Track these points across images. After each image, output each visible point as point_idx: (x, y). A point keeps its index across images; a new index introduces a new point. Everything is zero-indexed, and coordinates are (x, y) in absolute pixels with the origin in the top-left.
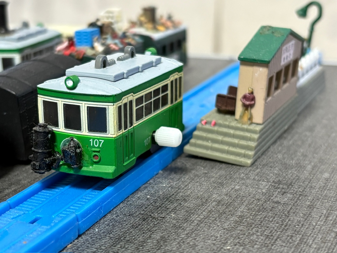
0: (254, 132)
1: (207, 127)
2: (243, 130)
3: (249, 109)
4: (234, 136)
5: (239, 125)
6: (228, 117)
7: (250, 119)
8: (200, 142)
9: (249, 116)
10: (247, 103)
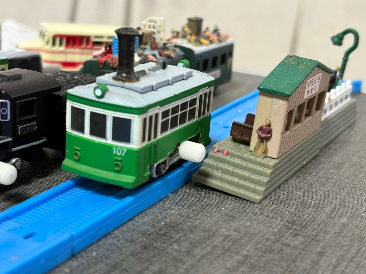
0: (267, 166)
1: (219, 155)
2: (255, 163)
3: (265, 142)
5: (252, 158)
6: (242, 147)
7: (265, 152)
8: (209, 171)
9: (264, 149)
10: (263, 135)
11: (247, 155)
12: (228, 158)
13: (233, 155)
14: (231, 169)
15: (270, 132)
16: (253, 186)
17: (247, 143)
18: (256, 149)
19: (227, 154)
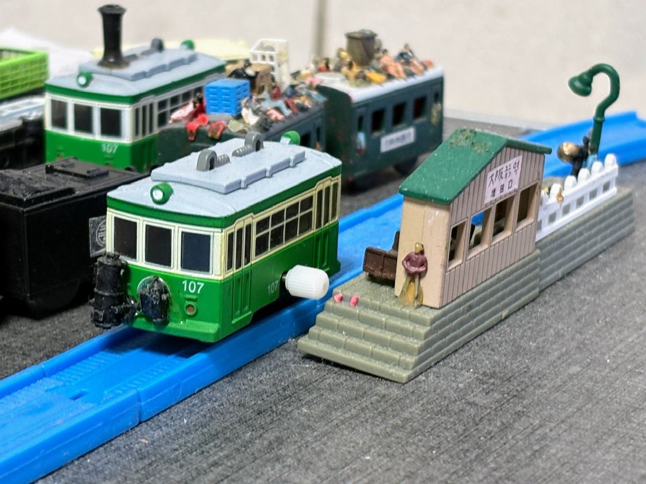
0: (420, 322)
1: (343, 306)
2: (403, 316)
3: (417, 280)
4: (386, 327)
5: (398, 308)
7: (419, 297)
8: (326, 333)
9: (416, 293)
10: (413, 269)
11: (388, 305)
12: (357, 310)
13: (366, 306)
14: (362, 328)
15: (424, 263)
16: (396, 355)
18: (404, 292)
19: (357, 303)
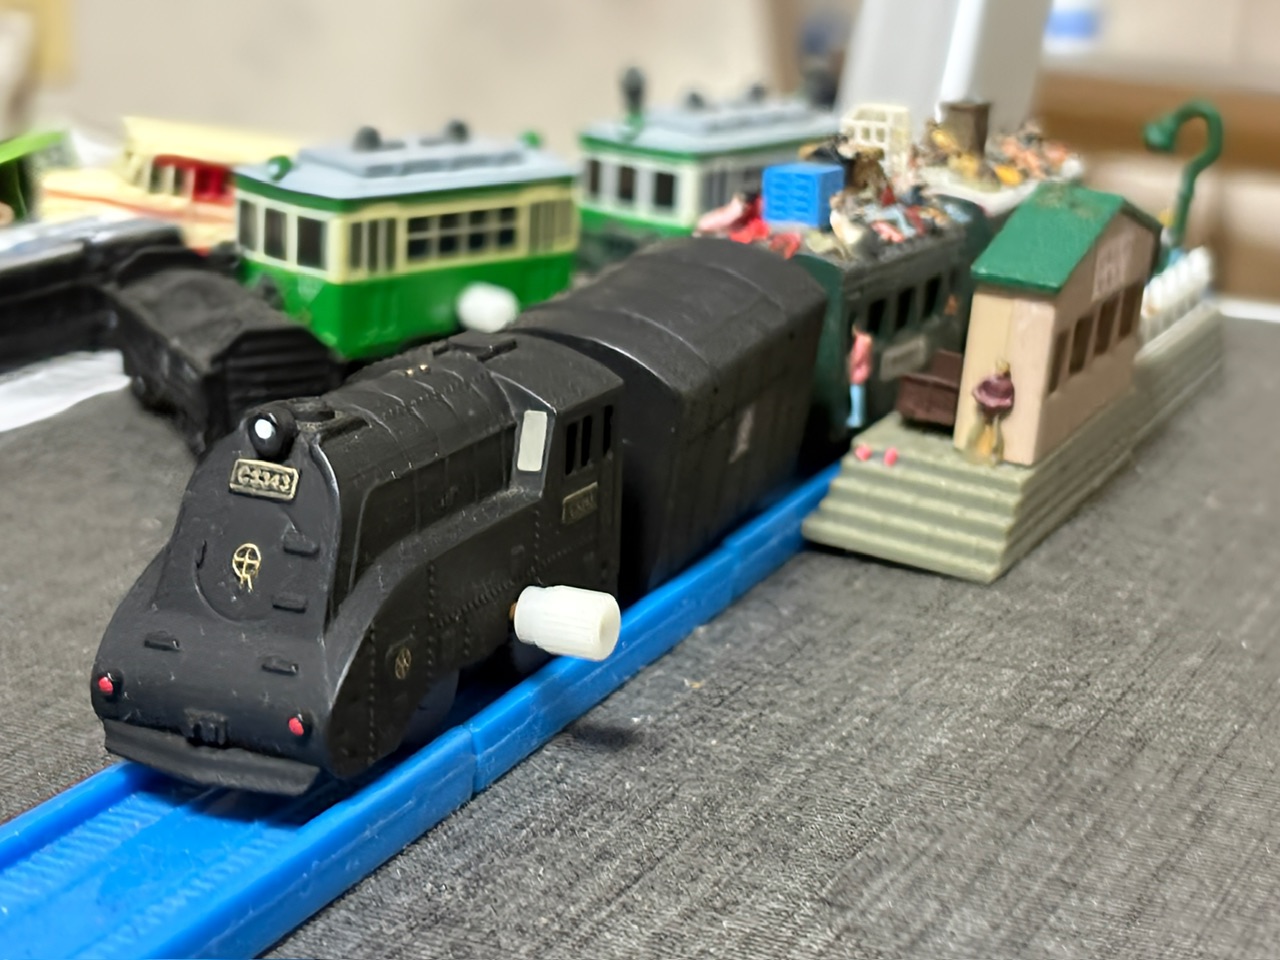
0: (1007, 487)
1: (873, 466)
3: (996, 421)
5: (964, 466)
6: (932, 440)
7: (999, 449)
8: (850, 509)
9: (994, 442)
10: (992, 402)
11: (950, 461)
12: (897, 472)
13: (912, 464)
15: (1010, 392)
17: (947, 430)
18: (973, 443)
19: (895, 460)
